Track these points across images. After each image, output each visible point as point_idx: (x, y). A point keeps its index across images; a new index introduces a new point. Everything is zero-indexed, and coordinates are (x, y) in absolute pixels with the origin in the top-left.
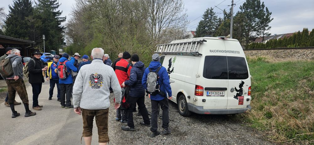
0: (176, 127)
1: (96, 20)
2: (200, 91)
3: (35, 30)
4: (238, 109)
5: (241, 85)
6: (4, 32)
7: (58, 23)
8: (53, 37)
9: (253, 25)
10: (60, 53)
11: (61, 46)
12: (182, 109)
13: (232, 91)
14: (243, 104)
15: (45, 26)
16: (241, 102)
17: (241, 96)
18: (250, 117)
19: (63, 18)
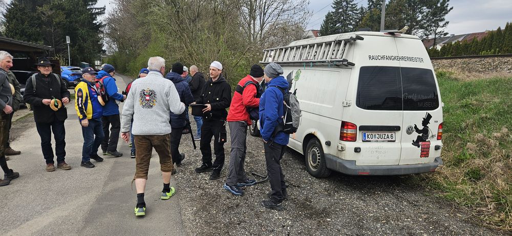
0: (306, 200)
1: (156, 9)
2: (350, 132)
3: (55, 29)
4: (420, 166)
5: (426, 121)
6: (3, 32)
7: (93, 16)
8: (85, 41)
9: (419, 19)
10: (96, 67)
11: (99, 56)
12: (314, 165)
13: (409, 131)
14: (428, 157)
15: (71, 22)
16: (425, 153)
17: (425, 141)
18: (440, 179)
19: (100, 9)
